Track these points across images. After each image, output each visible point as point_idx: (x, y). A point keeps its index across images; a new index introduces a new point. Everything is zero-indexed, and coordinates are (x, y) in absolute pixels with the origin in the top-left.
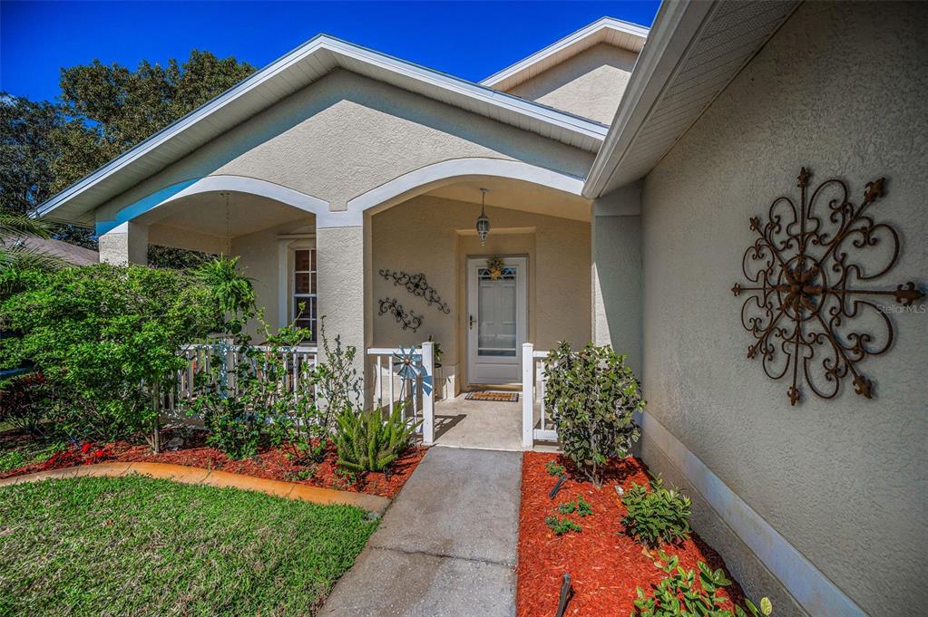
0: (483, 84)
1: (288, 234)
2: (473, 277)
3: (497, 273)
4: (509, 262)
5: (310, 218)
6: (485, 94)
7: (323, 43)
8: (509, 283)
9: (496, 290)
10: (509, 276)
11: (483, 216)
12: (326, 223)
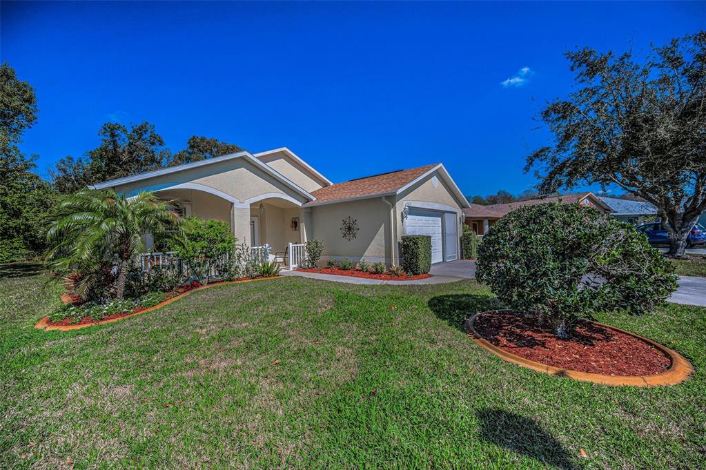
7: (245, 153)
12: (238, 207)
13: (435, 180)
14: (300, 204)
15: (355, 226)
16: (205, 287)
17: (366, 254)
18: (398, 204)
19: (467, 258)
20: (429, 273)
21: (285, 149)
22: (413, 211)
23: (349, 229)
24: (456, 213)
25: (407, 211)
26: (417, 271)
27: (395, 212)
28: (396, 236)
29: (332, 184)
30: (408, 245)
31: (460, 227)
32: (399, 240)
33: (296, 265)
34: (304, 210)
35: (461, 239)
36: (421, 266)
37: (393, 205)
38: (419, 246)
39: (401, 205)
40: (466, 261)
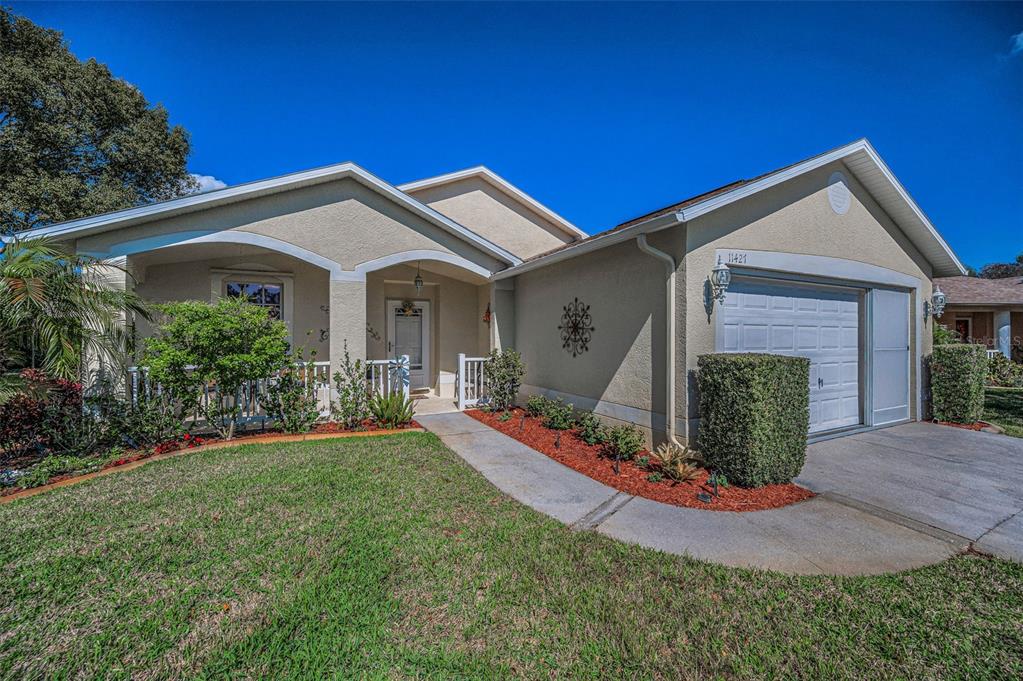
0: (399, 188)
1: (223, 268)
2: (391, 314)
3: (411, 312)
4: (417, 304)
5: (326, 273)
6: (399, 192)
7: (349, 167)
8: (417, 319)
9: (408, 324)
10: (417, 313)
11: (418, 276)
12: (340, 278)
13: (838, 194)
14: (487, 274)
15: (587, 322)
16: (229, 445)
17: (609, 393)
18: (691, 259)
19: (949, 422)
20: (795, 482)
21: (482, 169)
22: (745, 279)
23: (575, 328)
24: (911, 290)
25: (725, 280)
26: (743, 473)
27: (682, 282)
28: (682, 352)
29: (584, 235)
30: (717, 385)
31: (925, 331)
32: (692, 365)
33: (475, 401)
34: (495, 287)
35: (926, 362)
36: (761, 462)
37: (678, 260)
38: (756, 392)
39: (703, 262)
40: (944, 428)
